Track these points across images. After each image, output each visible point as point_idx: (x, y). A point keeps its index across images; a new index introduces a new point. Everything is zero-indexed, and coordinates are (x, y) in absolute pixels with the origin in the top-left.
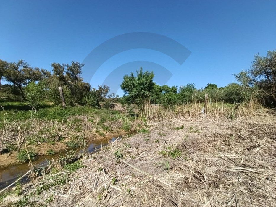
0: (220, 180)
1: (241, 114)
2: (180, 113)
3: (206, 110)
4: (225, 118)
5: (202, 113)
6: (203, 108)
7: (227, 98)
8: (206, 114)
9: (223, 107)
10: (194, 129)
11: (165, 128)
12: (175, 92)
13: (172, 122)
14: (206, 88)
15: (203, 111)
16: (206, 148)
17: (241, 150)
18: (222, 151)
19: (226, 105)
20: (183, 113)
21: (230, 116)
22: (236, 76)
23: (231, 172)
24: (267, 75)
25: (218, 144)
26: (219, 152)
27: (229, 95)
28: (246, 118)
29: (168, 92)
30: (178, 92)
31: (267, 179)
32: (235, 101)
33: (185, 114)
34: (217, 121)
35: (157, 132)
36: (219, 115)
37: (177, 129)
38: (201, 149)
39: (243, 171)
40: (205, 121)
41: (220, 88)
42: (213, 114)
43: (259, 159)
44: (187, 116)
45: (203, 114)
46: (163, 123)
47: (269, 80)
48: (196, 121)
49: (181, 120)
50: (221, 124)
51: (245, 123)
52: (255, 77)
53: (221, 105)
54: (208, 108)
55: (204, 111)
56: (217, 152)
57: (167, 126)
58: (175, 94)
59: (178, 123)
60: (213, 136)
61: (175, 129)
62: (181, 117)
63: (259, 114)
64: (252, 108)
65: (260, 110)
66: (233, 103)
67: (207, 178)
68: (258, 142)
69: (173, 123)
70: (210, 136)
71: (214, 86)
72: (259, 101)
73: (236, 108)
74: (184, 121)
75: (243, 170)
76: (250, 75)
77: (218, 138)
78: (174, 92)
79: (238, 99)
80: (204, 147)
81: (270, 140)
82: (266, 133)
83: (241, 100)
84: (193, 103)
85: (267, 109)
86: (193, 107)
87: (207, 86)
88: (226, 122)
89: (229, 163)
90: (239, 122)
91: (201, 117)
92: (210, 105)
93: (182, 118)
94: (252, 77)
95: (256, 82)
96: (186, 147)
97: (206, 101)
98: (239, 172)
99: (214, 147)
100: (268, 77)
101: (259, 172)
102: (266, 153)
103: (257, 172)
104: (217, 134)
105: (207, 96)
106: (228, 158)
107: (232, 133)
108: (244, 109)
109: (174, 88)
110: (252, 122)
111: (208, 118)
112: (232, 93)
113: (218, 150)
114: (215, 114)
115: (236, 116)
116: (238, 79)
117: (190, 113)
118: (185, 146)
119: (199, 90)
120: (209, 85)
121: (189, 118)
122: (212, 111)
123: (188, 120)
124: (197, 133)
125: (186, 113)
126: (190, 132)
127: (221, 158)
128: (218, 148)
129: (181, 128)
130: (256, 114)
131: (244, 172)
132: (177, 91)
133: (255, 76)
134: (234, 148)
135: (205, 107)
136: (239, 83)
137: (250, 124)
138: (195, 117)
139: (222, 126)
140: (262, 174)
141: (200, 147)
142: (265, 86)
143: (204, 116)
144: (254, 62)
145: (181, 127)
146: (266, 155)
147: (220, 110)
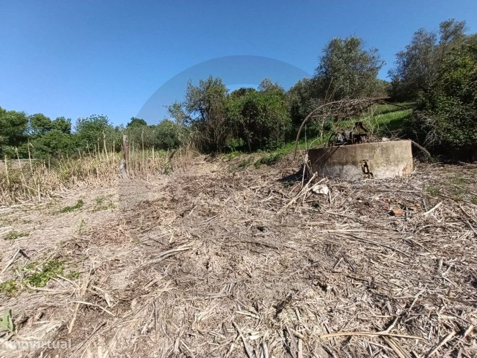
0: (133, 291)
1: (178, 165)
2: (74, 175)
3: (127, 163)
4: (158, 173)
5: (121, 170)
6: (123, 161)
7: (159, 142)
8: (127, 170)
9: (153, 156)
10: (105, 203)
11: (33, 217)
12: (66, 129)
13: (55, 197)
14: (129, 125)
15: (122, 166)
16: (120, 236)
17: (172, 221)
18: (147, 231)
19: (159, 153)
20: (82, 175)
21: (164, 170)
22: (168, 109)
23: (156, 263)
24: (201, 112)
25: (141, 222)
26: (143, 235)
27: (162, 138)
28: (184, 171)
29: (49, 129)
30: (73, 131)
31: (197, 253)
32: (171, 146)
33: (87, 175)
34: (147, 180)
35: (5, 230)
36: (149, 169)
37: (68, 209)
38: (111, 239)
39: (170, 255)
40: (127, 184)
41: (150, 127)
42: (139, 170)
43: (192, 227)
44: (91, 178)
45: (123, 171)
46: (29, 204)
47: (204, 119)
48: (110, 186)
49: (78, 189)
50: (152, 184)
51: (183, 178)
52: (190, 113)
53: (150, 154)
54: (130, 159)
55: (125, 166)
56: (140, 235)
57: (39, 210)
58: (66, 134)
59: (70, 198)
60: (138, 207)
61: (61, 212)
62: (77, 183)
63: (197, 163)
64: (190, 156)
65: (198, 157)
66: (166, 150)
67: (112, 300)
68: (193, 201)
69: (57, 199)
70: (132, 210)
71: (142, 122)
72: (196, 145)
73: (171, 157)
74: (86, 190)
75: (170, 253)
76: (184, 110)
77: (145, 208)
78: (64, 131)
79: (173, 144)
80: (117, 234)
81: (205, 195)
82: (202, 187)
83: (177, 144)
84: (101, 152)
85: (204, 156)
86: (101, 160)
87: (130, 121)
88: (159, 179)
89: (154, 248)
90: (177, 176)
91: (119, 178)
92: (133, 155)
93: (81, 184)
94: (186, 113)
95: (191, 119)
96: (79, 247)
97: (126, 147)
98: (166, 258)
99: (135, 228)
100: (203, 115)
101: (188, 248)
102: (199, 215)
103: (186, 249)
104: (144, 202)
105: (127, 139)
106: (154, 240)
107: (165, 196)
108: (181, 158)
109: (63, 122)
110: (190, 175)
111: (133, 177)
112: (165, 135)
113: (142, 231)
114: (142, 169)
115: (172, 168)
116: (171, 113)
117: (97, 172)
118: (76, 245)
119: (117, 129)
120: (134, 120)
121: (97, 182)
122: (137, 165)
123: (95, 187)
124: (108, 210)
125: (89, 174)
126: (96, 211)
127: (143, 244)
128: (141, 229)
129: (76, 207)
130: (194, 163)
131: (172, 256)
132: (70, 129)
133: (190, 111)
134: (164, 220)
135: (125, 158)
136: (173, 120)
137: (188, 178)
138: (108, 179)
139: (153, 186)
140: (192, 250)
141: (109, 236)
142: (200, 126)
143: (125, 175)
144: (187, 92)
145: (77, 203)
146: (199, 217)
147: (149, 161)
